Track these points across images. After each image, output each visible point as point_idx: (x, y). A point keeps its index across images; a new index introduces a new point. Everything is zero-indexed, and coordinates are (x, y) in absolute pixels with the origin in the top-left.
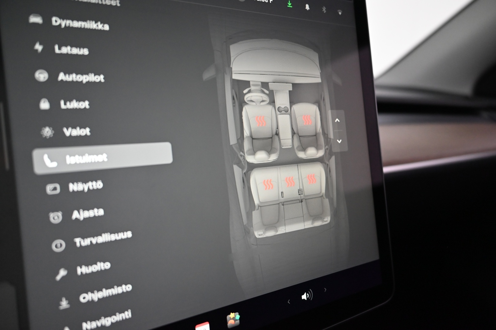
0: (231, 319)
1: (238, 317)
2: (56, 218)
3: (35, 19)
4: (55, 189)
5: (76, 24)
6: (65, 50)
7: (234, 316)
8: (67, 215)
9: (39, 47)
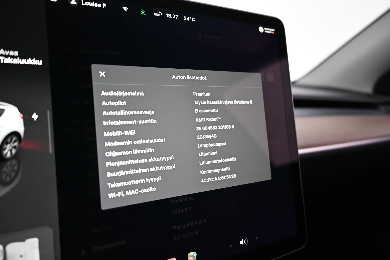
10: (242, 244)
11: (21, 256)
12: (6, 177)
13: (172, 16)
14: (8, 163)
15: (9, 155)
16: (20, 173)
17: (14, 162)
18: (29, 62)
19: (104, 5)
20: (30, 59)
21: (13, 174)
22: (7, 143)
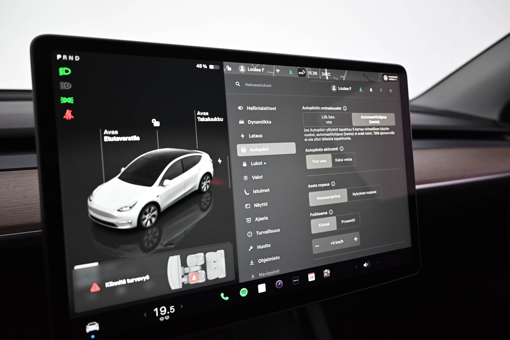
0: (325, 273)
1: (329, 272)
2: (249, 220)
3: (242, 122)
4: (248, 206)
5: (257, 122)
6: (253, 136)
7: (327, 271)
8: (253, 219)
9: (243, 136)
10: (365, 267)
11: (215, 262)
12: (204, 205)
13: (312, 73)
14: (205, 195)
15: (205, 190)
16: (212, 203)
17: (208, 194)
18: (215, 119)
19: (263, 69)
20: (215, 117)
21: (208, 203)
22: (204, 181)
